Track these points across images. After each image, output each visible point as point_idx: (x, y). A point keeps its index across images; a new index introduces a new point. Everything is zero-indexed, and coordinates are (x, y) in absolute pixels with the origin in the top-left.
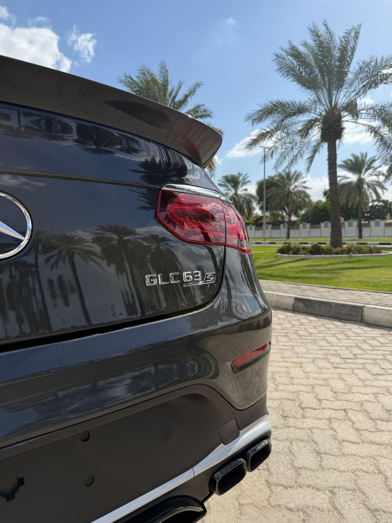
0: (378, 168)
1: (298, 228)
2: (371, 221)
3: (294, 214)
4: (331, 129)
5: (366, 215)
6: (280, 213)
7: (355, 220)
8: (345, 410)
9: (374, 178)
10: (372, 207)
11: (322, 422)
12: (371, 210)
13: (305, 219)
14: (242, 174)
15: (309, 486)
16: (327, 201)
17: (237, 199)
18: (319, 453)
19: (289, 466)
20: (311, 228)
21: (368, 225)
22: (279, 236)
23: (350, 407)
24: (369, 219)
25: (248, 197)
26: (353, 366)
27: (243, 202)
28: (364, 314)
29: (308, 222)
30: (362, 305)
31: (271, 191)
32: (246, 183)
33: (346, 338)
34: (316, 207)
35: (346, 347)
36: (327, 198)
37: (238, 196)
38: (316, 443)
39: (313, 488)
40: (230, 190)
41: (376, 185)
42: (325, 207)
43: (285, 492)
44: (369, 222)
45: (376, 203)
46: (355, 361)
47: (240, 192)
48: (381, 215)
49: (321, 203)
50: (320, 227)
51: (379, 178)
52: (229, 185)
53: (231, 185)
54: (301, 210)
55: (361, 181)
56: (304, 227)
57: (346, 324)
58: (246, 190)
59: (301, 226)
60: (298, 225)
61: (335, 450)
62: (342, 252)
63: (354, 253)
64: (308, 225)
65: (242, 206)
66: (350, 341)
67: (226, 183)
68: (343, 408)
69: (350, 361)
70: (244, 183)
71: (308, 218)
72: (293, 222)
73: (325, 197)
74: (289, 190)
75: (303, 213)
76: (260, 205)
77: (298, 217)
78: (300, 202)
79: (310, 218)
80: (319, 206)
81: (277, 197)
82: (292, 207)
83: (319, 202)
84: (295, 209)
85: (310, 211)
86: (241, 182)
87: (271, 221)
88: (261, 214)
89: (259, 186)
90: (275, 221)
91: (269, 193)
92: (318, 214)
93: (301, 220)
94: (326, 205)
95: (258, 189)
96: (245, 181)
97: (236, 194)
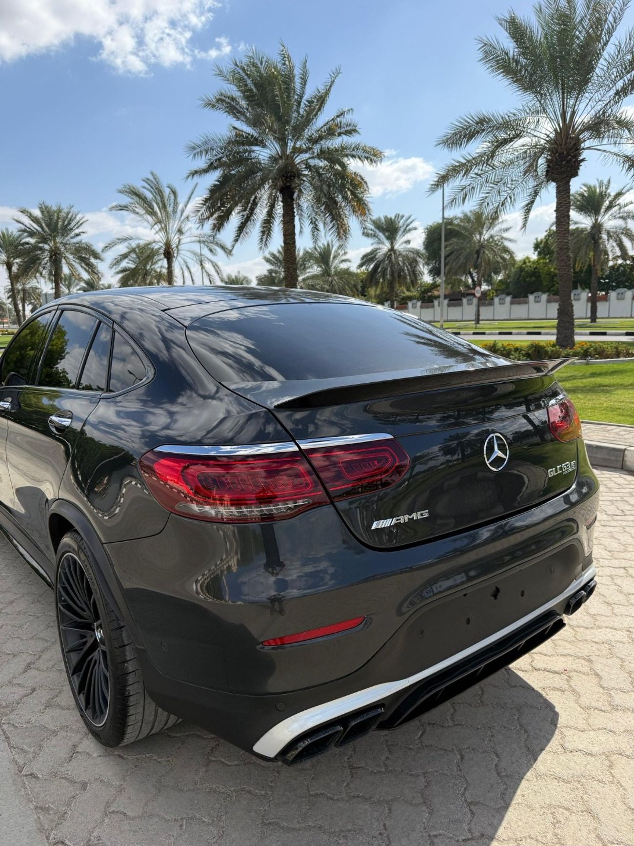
0: (625, 206)
1: (491, 304)
2: (610, 291)
3: (486, 281)
4: (564, 162)
5: (602, 281)
6: (463, 278)
7: (583, 289)
8: (624, 568)
9: (620, 223)
10: (612, 267)
11: (604, 578)
12: (611, 273)
13: (503, 289)
14: (403, 216)
15: (607, 627)
16: (539, 259)
17: (393, 257)
18: (609, 604)
19: (585, 614)
20: (512, 303)
21: (605, 299)
22: (459, 318)
23: (629, 565)
24: (607, 288)
25: (411, 255)
26: (624, 524)
27: (404, 263)
28: (626, 459)
29: (508, 294)
30: (623, 447)
31: (450, 245)
32: (410, 230)
33: (607, 490)
34: (521, 269)
35: (610, 501)
36: (539, 254)
37: (395, 253)
38: (604, 596)
39: (611, 628)
40: (383, 243)
41: (622, 233)
42: (536, 268)
43: (588, 632)
44: (607, 293)
45: (620, 261)
46: (624, 518)
47: (399, 245)
48: (626, 281)
49: (529, 262)
50: (526, 303)
51: (626, 223)
52: (381, 235)
53: (384, 234)
54: (497, 273)
55: (597, 228)
56: (502, 303)
57: (604, 472)
58: (408, 242)
59: (496, 300)
60: (492, 299)
61: (624, 601)
63: (593, 357)
64: (508, 299)
65: (403, 270)
66: (614, 494)
67: (377, 231)
68: (623, 566)
69: (618, 518)
70: (407, 231)
71: (507, 287)
72: (484, 294)
73: (536, 253)
74: (479, 241)
75: (500, 278)
76: (430, 267)
77: (491, 285)
78: (498, 262)
79: (511, 287)
80: (527, 266)
81: (460, 254)
82: (485, 270)
83: (527, 261)
84: (487, 272)
85: (512, 275)
86: (402, 229)
87: (447, 292)
88: (431, 282)
89: (428, 235)
90: (454, 293)
91: (448, 249)
92: (525, 280)
93: (496, 290)
94: (538, 266)
95: (426, 239)
96: (408, 228)
97: (392, 249)
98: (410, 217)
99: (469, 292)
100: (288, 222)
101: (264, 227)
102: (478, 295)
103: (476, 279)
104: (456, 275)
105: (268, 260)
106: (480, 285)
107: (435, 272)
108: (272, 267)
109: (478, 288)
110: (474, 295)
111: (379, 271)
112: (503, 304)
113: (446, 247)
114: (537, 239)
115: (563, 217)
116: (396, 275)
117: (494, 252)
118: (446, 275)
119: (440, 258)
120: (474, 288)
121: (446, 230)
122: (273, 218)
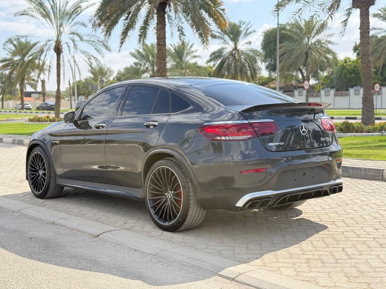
1: (318, 95)
3: (313, 76)
6: (294, 74)
13: (328, 84)
14: (244, 22)
16: (358, 59)
17: (236, 56)
20: (336, 95)
25: (251, 54)
27: (246, 60)
28: (384, 174)
29: (332, 87)
30: (383, 169)
32: (249, 33)
34: (343, 67)
36: (358, 55)
37: (238, 52)
40: (227, 43)
42: (355, 67)
47: (242, 46)
49: (350, 61)
50: (348, 95)
52: (226, 37)
53: (229, 37)
54: (322, 70)
57: (372, 181)
58: (250, 43)
59: (323, 92)
60: (319, 92)
62: (374, 130)
64: (332, 92)
65: (244, 66)
67: (223, 34)
70: (247, 34)
71: (332, 82)
72: (312, 87)
73: (355, 54)
74: (307, 44)
75: (325, 74)
76: (267, 64)
77: (318, 80)
78: (323, 61)
79: (335, 82)
80: (348, 65)
81: (292, 54)
82: (312, 68)
83: (348, 60)
84: (314, 69)
85: (335, 72)
86: (243, 33)
87: (281, 85)
88: (268, 76)
89: (265, 37)
90: (287, 85)
91: (282, 50)
92: (346, 76)
93: (322, 84)
94: (357, 65)
95: (264, 40)
96: (248, 32)
97: (235, 49)
98: (249, 23)
99: (300, 85)
100: (161, 29)
101: (141, 32)
102: (307, 87)
103: (305, 75)
104: (288, 71)
105: (133, 55)
106: (308, 80)
107: (272, 68)
108: (137, 61)
109: (306, 82)
110: (303, 87)
111: (224, 66)
112: (328, 96)
113: (280, 48)
114: (355, 43)
115: (365, 33)
116: (238, 70)
117: (320, 53)
118: (280, 71)
119: (276, 56)
120: (303, 82)
121: (280, 34)
122: (148, 25)
